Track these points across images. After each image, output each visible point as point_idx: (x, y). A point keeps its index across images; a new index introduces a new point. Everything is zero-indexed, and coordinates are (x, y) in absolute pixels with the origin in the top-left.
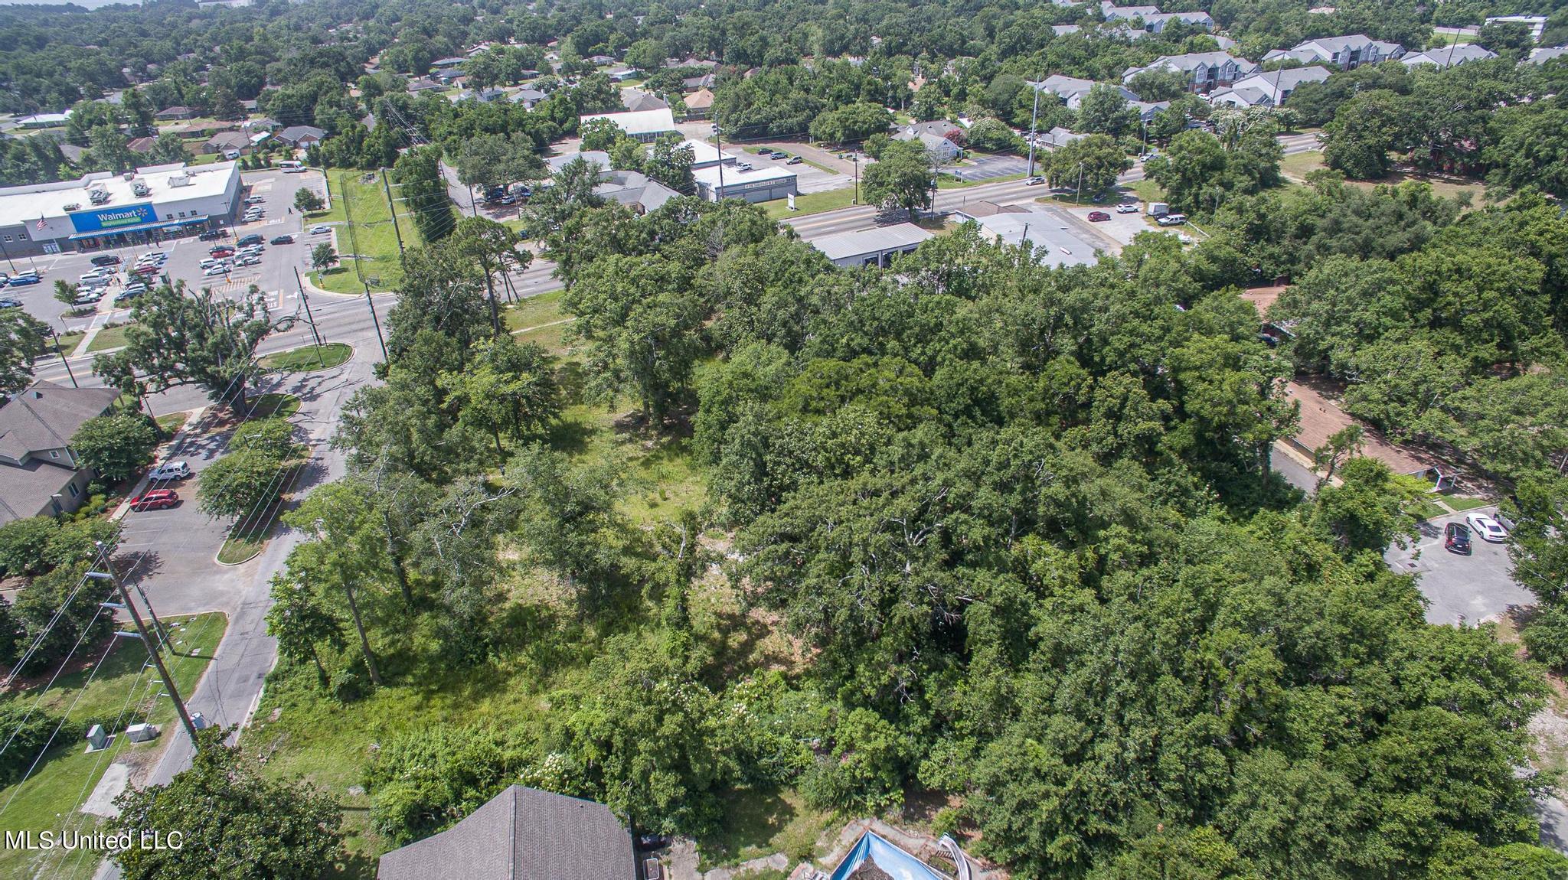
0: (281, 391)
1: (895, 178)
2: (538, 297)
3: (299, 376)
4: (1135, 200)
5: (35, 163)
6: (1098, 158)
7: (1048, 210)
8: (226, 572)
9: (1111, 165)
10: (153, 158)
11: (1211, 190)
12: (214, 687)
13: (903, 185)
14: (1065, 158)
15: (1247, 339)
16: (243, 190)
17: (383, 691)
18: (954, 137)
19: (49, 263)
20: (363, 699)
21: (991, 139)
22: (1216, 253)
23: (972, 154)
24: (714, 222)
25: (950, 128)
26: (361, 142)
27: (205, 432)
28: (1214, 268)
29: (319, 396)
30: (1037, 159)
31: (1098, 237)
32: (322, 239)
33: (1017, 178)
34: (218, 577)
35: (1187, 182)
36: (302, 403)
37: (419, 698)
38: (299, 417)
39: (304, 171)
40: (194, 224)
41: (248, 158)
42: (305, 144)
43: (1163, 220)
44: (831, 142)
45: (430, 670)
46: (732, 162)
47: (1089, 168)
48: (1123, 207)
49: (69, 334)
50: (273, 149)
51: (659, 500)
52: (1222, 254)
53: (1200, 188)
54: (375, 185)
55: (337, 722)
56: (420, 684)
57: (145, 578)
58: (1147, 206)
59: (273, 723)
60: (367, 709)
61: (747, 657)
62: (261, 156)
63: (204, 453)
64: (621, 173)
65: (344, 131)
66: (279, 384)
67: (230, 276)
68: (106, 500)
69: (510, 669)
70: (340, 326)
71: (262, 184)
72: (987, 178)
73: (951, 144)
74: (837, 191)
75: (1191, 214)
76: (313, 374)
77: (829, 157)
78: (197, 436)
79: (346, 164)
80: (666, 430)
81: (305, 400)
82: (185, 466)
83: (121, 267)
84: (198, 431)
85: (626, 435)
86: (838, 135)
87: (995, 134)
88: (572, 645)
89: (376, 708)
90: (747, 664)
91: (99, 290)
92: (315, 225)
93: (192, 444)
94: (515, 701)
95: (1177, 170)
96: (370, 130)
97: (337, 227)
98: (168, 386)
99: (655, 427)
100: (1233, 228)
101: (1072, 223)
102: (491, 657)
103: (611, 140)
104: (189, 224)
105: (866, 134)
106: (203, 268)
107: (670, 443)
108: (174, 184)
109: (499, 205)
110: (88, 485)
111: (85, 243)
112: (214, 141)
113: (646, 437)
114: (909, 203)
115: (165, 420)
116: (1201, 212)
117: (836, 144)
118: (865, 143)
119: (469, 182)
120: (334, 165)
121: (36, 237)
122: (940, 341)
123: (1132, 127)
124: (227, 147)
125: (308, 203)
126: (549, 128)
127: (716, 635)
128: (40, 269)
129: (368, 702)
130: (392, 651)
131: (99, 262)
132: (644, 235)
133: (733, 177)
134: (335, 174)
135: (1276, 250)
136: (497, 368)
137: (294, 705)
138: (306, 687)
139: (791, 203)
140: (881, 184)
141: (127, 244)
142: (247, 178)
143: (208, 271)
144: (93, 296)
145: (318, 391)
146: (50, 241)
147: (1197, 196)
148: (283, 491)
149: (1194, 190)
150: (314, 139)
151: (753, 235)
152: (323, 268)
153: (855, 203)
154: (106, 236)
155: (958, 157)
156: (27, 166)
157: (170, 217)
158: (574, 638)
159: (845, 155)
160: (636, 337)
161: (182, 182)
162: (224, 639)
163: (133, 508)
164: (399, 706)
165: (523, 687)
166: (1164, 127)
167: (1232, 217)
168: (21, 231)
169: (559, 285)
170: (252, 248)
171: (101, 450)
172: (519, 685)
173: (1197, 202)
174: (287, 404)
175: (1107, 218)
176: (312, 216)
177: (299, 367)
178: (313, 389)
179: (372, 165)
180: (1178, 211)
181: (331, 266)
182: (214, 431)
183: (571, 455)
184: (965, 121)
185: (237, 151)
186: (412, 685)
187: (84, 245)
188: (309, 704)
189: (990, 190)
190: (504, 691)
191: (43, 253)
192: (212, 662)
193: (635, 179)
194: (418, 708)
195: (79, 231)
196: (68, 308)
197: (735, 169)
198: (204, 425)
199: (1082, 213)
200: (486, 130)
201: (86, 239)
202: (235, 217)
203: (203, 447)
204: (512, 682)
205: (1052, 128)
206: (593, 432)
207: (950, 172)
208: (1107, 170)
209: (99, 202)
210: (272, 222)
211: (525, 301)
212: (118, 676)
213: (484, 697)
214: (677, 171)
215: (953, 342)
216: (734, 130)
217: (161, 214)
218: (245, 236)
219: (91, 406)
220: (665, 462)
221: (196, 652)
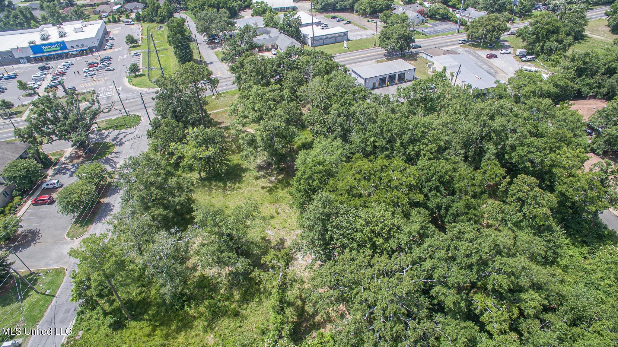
0: (107, 140)
1: (395, 36)
2: (227, 92)
3: (117, 132)
4: (509, 47)
5: (22, 19)
6: (493, 26)
7: (467, 51)
8: (69, 243)
9: (499, 30)
10: (71, 17)
11: (550, 44)
12: (53, 315)
13: (399, 39)
14: (477, 26)
15: (581, 137)
16: (106, 33)
17: (133, 323)
18: (422, 13)
19: (22, 68)
20: (122, 329)
21: (439, 14)
22: (559, 83)
23: (430, 21)
24: (308, 62)
25: (419, 8)
26: (157, 11)
27: (71, 162)
28: (556, 90)
29: (123, 143)
30: (462, 24)
31: (491, 67)
32: (135, 60)
33: (450, 34)
34: (65, 246)
35: (538, 40)
36: (116, 147)
37: (149, 329)
38: (114, 155)
39: (133, 24)
40: (83, 51)
41: (111, 18)
42: (135, 11)
43: (524, 59)
44: (364, 14)
45: (157, 312)
46: (318, 24)
47: (488, 31)
48: (504, 51)
49: (23, 106)
50: (122, 13)
51: (275, 215)
52: (561, 83)
53: (545, 43)
54: (163, 31)
55: (109, 341)
56: (150, 320)
57: (32, 244)
58: (515, 51)
59: (77, 340)
60: (124, 334)
61: (314, 318)
62: (116, 16)
63: (69, 173)
64: (268, 29)
65: (150, 6)
66: (107, 136)
67: (95, 77)
68: (21, 199)
69: (196, 314)
70: (137, 105)
71: (116, 30)
72: (437, 34)
73: (420, 16)
74: (366, 39)
75: (538, 55)
76: (123, 131)
77: (363, 21)
78: (66, 163)
79: (152, 21)
80: (281, 171)
81: (117, 145)
82: (58, 181)
83: (50, 71)
84: (68, 161)
85: (262, 173)
86: (368, 10)
87: (441, 11)
88: (227, 303)
89: (128, 334)
90: (314, 323)
91: (39, 83)
92: (134, 52)
93: (65, 167)
94: (196, 336)
95: (534, 33)
96: (161, 5)
97: (144, 53)
98: (53, 141)
99: (276, 170)
100: (568, 69)
101: (479, 59)
102: (186, 308)
103: (264, 11)
104: (81, 51)
105: (381, 11)
106: (84, 72)
107: (283, 179)
108: (76, 31)
109: (214, 43)
110: (12, 192)
111: (37, 59)
112: (98, 9)
113: (271, 175)
114: (401, 48)
115: (54, 154)
116: (544, 55)
117: (366, 14)
118: (380, 15)
119: (201, 32)
120: (146, 21)
121: (17, 56)
122: (423, 144)
123: (508, 8)
124: (103, 12)
125: (131, 41)
126: (239, 5)
127: (299, 303)
128: (18, 71)
129: (125, 330)
130: (139, 298)
131: (42, 68)
132: (274, 67)
133: (319, 32)
134: (146, 25)
135: (591, 81)
136: (198, 142)
137: (89, 329)
138: (96, 319)
139: (345, 45)
140: (388, 39)
141: (54, 60)
142: (109, 27)
143: (85, 74)
144: (36, 86)
145: (123, 140)
146: (22, 58)
147: (543, 47)
148: (101, 198)
149: (541, 44)
150: (139, 9)
151: (327, 70)
152: (134, 74)
153: (375, 45)
154: (46, 56)
155: (423, 22)
156: (19, 21)
157: (73, 47)
158: (228, 299)
159: (370, 20)
160: (264, 134)
161: (79, 30)
162: (62, 285)
163: (33, 204)
164: (140, 333)
165: (200, 327)
166: (524, 8)
167: (567, 63)
168: (10, 53)
169: (235, 87)
170: (105, 63)
171: (15, 177)
172: (199, 325)
173: (542, 50)
174: (109, 148)
175: (495, 56)
176: (133, 47)
177: (117, 127)
178: (121, 139)
179: (162, 21)
180: (532, 54)
181: (137, 73)
182: (76, 161)
183: (235, 183)
184: (426, 4)
185: (107, 14)
186: (147, 320)
187: (37, 60)
188: (96, 330)
189: (439, 40)
190: (191, 328)
191: (20, 63)
192: (55, 299)
193: (274, 32)
194: (149, 335)
195: (35, 53)
196: (24, 92)
197: (320, 27)
198: (71, 158)
199: (483, 53)
200: (210, 6)
201: (38, 57)
202: (101, 47)
203: (69, 170)
204: (195, 323)
205: (467, 8)
206: (246, 170)
207: (419, 30)
208: (497, 32)
209: (44, 40)
210: (117, 49)
211: (220, 94)
212: (9, 304)
213: (181, 331)
214: (293, 29)
215: (430, 146)
216: (320, 7)
217: (68, 46)
218: (102, 57)
219: (15, 153)
220: (279, 190)
221: (48, 292)
